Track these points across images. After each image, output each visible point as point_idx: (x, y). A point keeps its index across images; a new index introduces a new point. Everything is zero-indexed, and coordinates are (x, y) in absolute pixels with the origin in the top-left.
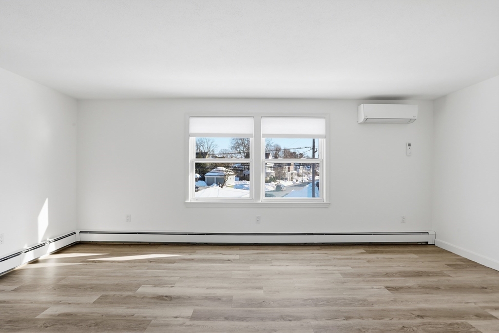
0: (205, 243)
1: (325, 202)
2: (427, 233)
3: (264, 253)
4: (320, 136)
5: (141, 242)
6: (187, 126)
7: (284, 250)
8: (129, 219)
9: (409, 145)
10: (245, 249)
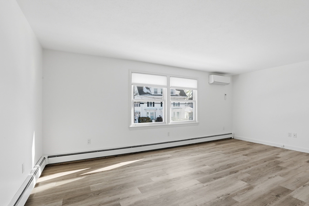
0: (141, 152)
1: (197, 122)
2: (232, 134)
3: (178, 151)
4: (195, 89)
5: (98, 158)
6: (130, 78)
7: (186, 148)
8: (89, 142)
9: (226, 95)
10: (166, 151)
